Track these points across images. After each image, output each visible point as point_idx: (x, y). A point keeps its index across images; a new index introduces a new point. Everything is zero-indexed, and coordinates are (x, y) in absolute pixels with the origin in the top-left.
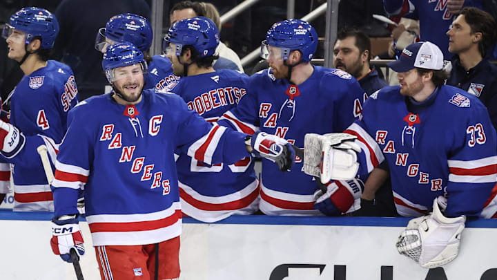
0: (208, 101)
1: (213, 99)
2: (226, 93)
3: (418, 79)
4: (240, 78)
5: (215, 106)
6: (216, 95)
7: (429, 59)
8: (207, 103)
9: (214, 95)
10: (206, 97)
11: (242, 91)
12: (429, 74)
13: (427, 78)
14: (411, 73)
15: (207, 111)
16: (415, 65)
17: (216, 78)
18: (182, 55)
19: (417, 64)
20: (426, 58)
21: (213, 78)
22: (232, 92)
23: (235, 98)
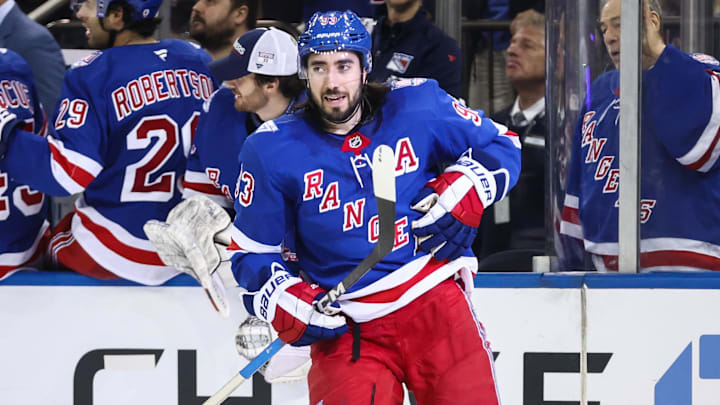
0: (149, 89)
1: (158, 86)
2: (178, 78)
3: (256, 90)
4: (199, 57)
5: (160, 97)
6: (162, 80)
7: (270, 61)
8: (149, 92)
9: (160, 80)
10: (146, 81)
11: (202, 77)
12: (274, 84)
13: (271, 90)
14: (244, 81)
15: (148, 104)
16: (249, 69)
17: (162, 54)
18: (107, 15)
19: (252, 68)
20: (266, 58)
21: (157, 53)
22: (187, 77)
23: (191, 89)
